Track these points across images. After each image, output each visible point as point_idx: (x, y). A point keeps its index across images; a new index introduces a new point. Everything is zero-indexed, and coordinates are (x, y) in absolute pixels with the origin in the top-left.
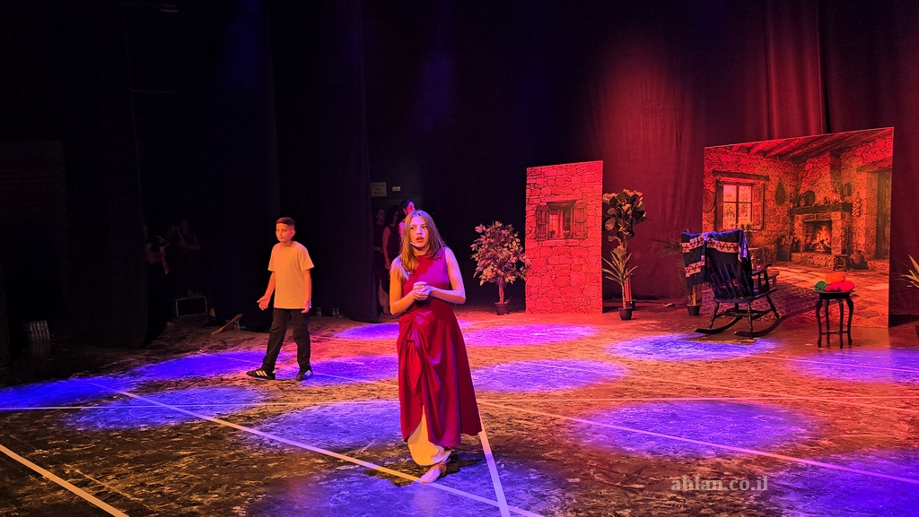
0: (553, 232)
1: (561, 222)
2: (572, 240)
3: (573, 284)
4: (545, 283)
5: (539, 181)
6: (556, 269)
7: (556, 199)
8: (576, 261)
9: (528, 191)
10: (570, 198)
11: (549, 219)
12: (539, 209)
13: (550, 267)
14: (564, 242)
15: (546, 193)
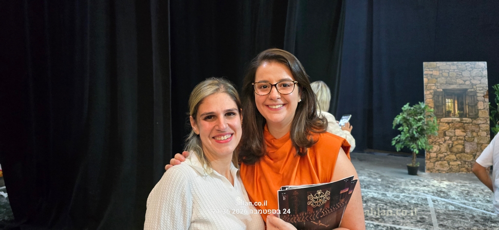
0: (449, 112)
1: (456, 105)
2: (466, 119)
3: (468, 150)
4: (443, 149)
5: (436, 73)
6: (453, 139)
7: (452, 87)
8: (469, 134)
9: (425, 80)
10: (464, 87)
11: (445, 102)
12: (436, 94)
13: (447, 138)
14: (458, 119)
15: (442, 82)
